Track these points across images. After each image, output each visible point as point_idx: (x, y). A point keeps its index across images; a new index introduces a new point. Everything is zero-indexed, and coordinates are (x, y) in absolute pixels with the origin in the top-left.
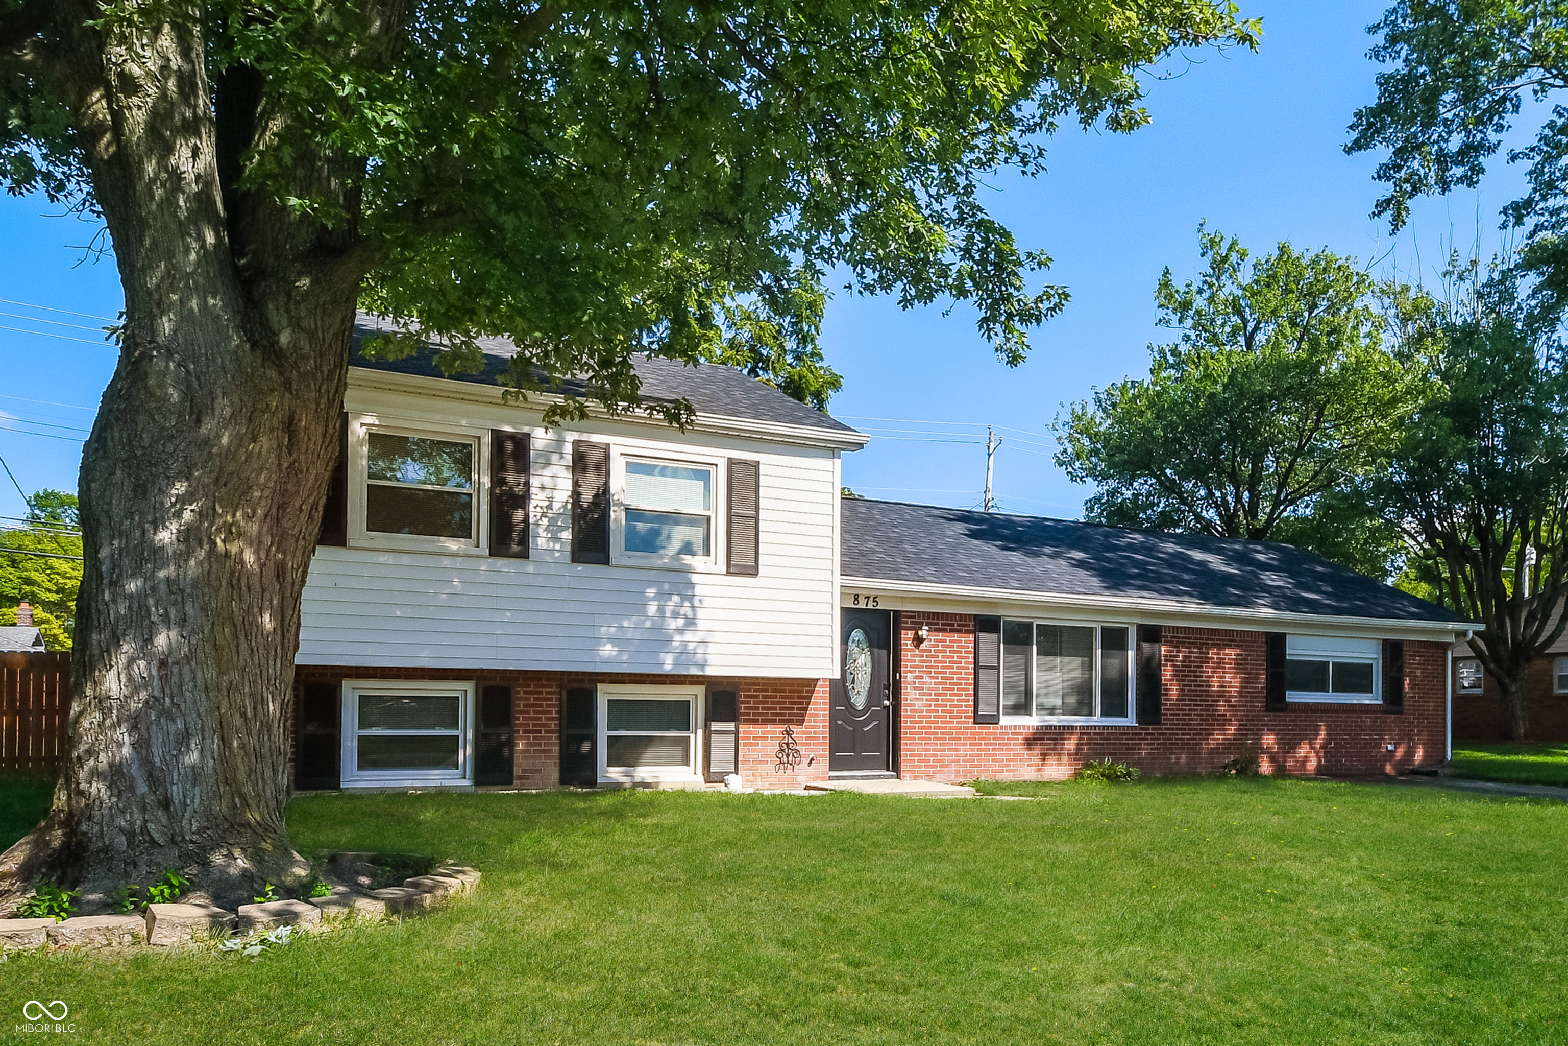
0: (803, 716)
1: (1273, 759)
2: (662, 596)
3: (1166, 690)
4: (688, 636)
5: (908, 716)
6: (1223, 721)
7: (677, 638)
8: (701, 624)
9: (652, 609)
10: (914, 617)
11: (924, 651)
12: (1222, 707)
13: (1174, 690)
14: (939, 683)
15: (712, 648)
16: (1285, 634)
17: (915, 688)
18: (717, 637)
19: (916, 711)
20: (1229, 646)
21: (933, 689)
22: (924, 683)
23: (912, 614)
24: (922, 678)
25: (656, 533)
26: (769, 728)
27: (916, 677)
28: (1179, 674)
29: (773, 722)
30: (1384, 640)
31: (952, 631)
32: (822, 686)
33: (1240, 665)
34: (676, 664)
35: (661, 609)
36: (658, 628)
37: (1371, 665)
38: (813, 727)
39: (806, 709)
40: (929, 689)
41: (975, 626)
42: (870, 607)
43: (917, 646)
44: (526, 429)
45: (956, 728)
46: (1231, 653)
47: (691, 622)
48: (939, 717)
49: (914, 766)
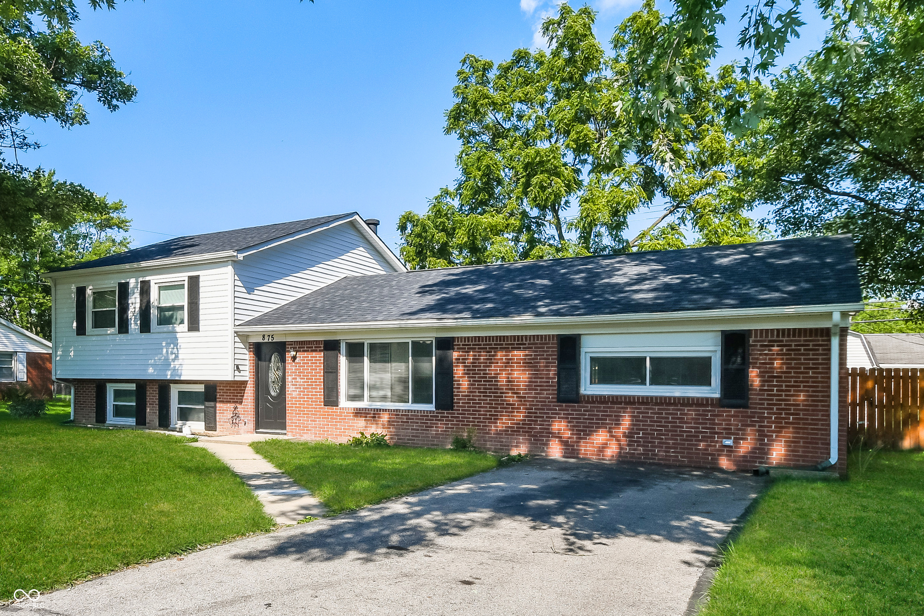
0: (242, 399)
1: (565, 443)
2: (168, 344)
3: (458, 384)
4: (176, 362)
5: (289, 401)
6: (510, 408)
7: (172, 363)
8: (180, 356)
9: (165, 350)
10: (292, 345)
11: (297, 363)
12: (512, 399)
13: (465, 384)
14: (305, 382)
15: (184, 367)
16: (579, 335)
17: (293, 385)
18: (186, 362)
19: (293, 398)
20: (519, 349)
21: (301, 385)
22: (297, 382)
23: (292, 343)
24: (296, 379)
25: (172, 317)
26: (229, 405)
27: (293, 379)
28: (469, 371)
29: (230, 402)
30: (723, 332)
31: (312, 351)
32: (250, 384)
33: (529, 364)
34: (171, 375)
35: (167, 352)
36: (167, 359)
37: (710, 358)
38: (246, 405)
39: (243, 396)
40: (300, 385)
41: (324, 347)
42: (270, 341)
43: (294, 361)
44: (128, 280)
45: (314, 408)
46: (519, 354)
47: (177, 357)
48: (305, 401)
49: (293, 429)
